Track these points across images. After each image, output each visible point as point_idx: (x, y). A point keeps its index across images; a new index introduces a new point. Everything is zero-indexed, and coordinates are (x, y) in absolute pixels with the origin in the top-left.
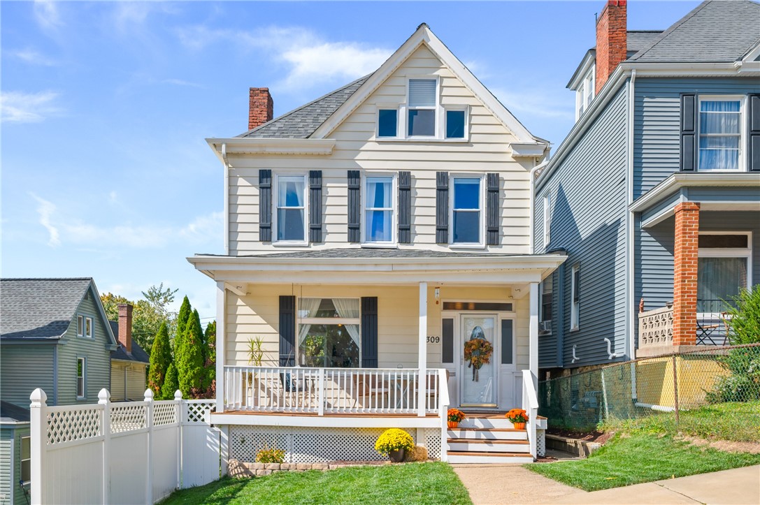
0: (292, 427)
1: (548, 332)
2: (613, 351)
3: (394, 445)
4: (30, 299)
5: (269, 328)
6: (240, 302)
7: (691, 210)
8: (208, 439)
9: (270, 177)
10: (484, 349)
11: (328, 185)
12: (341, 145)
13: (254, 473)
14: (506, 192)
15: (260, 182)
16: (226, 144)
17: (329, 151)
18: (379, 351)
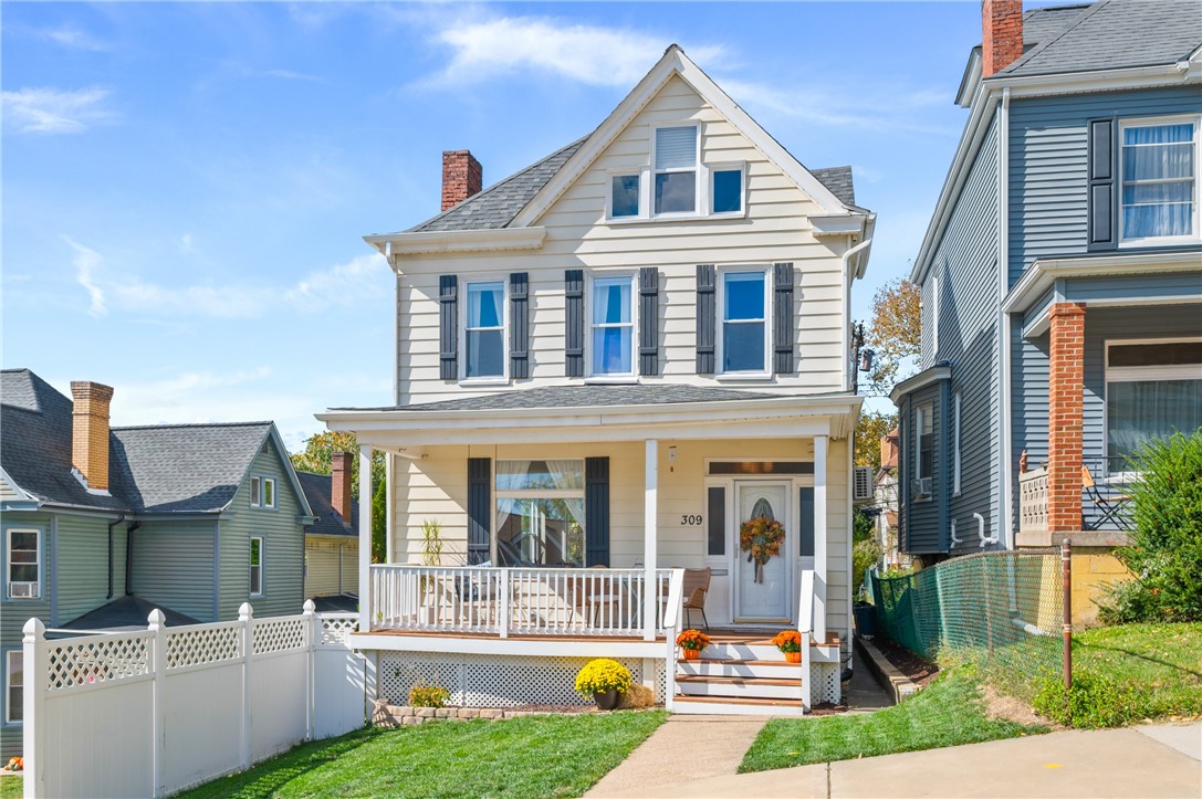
0: (465, 654)
1: (927, 496)
2: (988, 533)
3: (598, 685)
4: (188, 455)
5: (455, 506)
6: (413, 468)
7: (1071, 315)
8: (349, 669)
9: (456, 285)
10: (771, 534)
11: (538, 293)
12: (555, 233)
13: (399, 722)
14: (804, 291)
15: (441, 294)
16: (392, 242)
17: (537, 243)
18: (612, 538)
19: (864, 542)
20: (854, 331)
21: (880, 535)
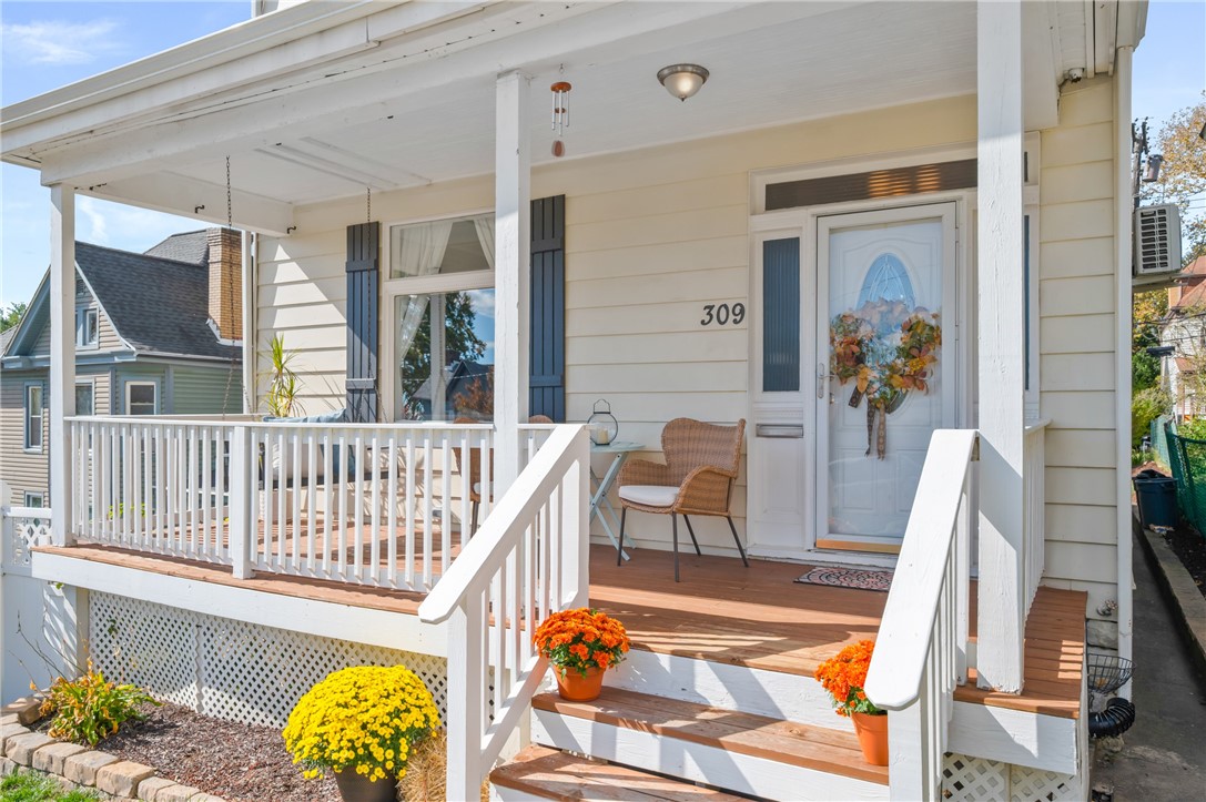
5: (331, 313)
18: (570, 360)
19: (1148, 390)
20: (1134, 134)
21: (1167, 381)
